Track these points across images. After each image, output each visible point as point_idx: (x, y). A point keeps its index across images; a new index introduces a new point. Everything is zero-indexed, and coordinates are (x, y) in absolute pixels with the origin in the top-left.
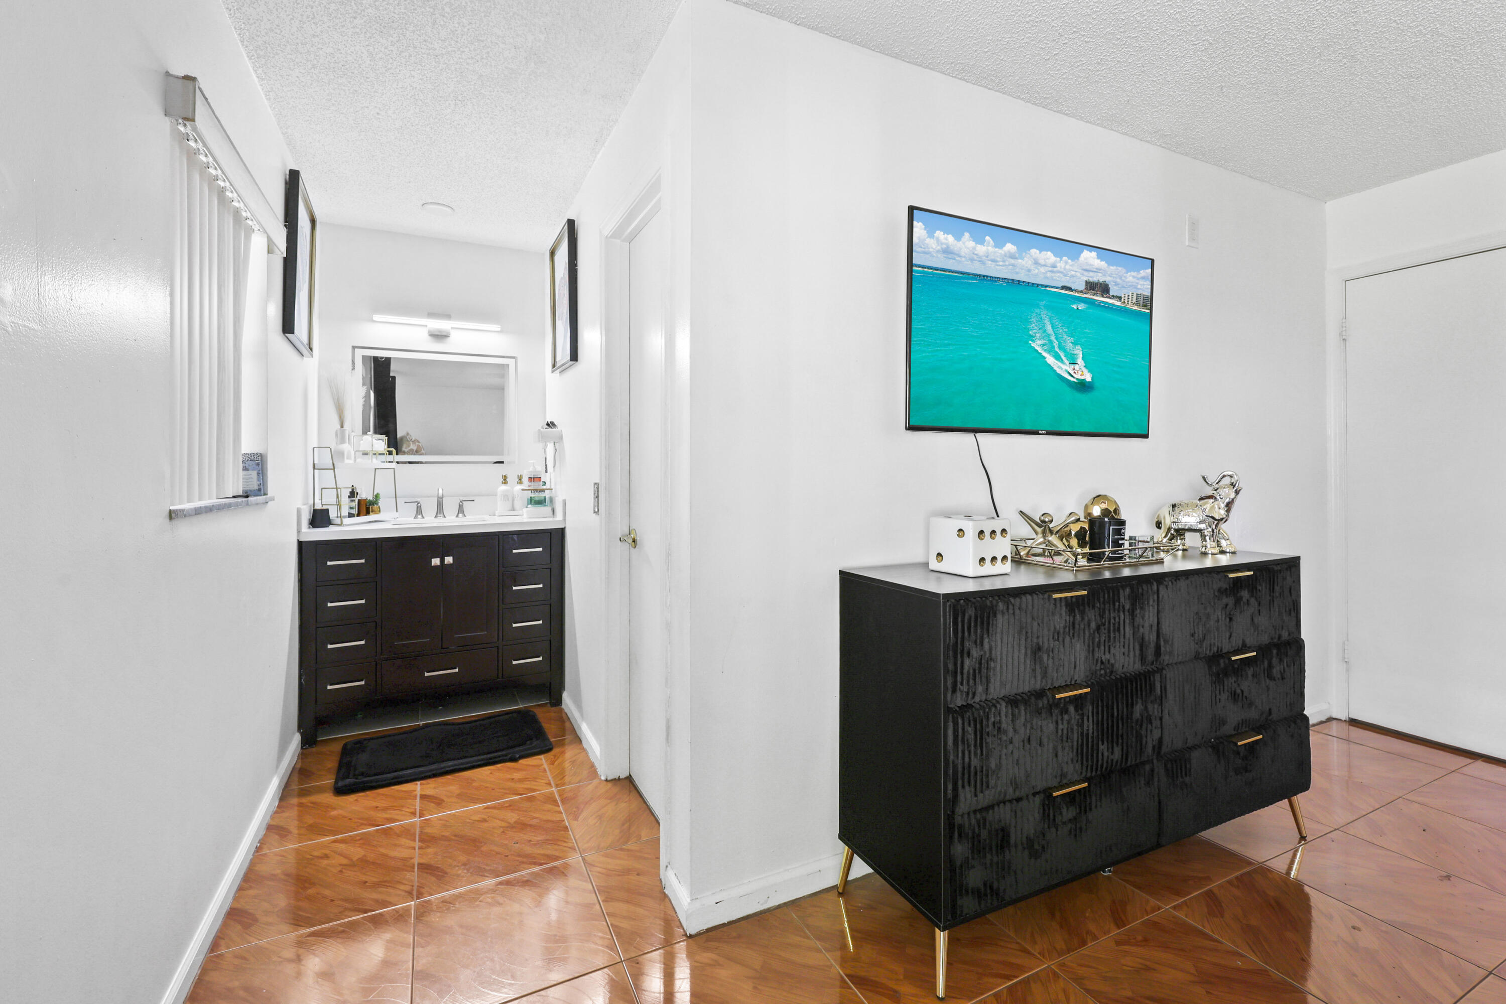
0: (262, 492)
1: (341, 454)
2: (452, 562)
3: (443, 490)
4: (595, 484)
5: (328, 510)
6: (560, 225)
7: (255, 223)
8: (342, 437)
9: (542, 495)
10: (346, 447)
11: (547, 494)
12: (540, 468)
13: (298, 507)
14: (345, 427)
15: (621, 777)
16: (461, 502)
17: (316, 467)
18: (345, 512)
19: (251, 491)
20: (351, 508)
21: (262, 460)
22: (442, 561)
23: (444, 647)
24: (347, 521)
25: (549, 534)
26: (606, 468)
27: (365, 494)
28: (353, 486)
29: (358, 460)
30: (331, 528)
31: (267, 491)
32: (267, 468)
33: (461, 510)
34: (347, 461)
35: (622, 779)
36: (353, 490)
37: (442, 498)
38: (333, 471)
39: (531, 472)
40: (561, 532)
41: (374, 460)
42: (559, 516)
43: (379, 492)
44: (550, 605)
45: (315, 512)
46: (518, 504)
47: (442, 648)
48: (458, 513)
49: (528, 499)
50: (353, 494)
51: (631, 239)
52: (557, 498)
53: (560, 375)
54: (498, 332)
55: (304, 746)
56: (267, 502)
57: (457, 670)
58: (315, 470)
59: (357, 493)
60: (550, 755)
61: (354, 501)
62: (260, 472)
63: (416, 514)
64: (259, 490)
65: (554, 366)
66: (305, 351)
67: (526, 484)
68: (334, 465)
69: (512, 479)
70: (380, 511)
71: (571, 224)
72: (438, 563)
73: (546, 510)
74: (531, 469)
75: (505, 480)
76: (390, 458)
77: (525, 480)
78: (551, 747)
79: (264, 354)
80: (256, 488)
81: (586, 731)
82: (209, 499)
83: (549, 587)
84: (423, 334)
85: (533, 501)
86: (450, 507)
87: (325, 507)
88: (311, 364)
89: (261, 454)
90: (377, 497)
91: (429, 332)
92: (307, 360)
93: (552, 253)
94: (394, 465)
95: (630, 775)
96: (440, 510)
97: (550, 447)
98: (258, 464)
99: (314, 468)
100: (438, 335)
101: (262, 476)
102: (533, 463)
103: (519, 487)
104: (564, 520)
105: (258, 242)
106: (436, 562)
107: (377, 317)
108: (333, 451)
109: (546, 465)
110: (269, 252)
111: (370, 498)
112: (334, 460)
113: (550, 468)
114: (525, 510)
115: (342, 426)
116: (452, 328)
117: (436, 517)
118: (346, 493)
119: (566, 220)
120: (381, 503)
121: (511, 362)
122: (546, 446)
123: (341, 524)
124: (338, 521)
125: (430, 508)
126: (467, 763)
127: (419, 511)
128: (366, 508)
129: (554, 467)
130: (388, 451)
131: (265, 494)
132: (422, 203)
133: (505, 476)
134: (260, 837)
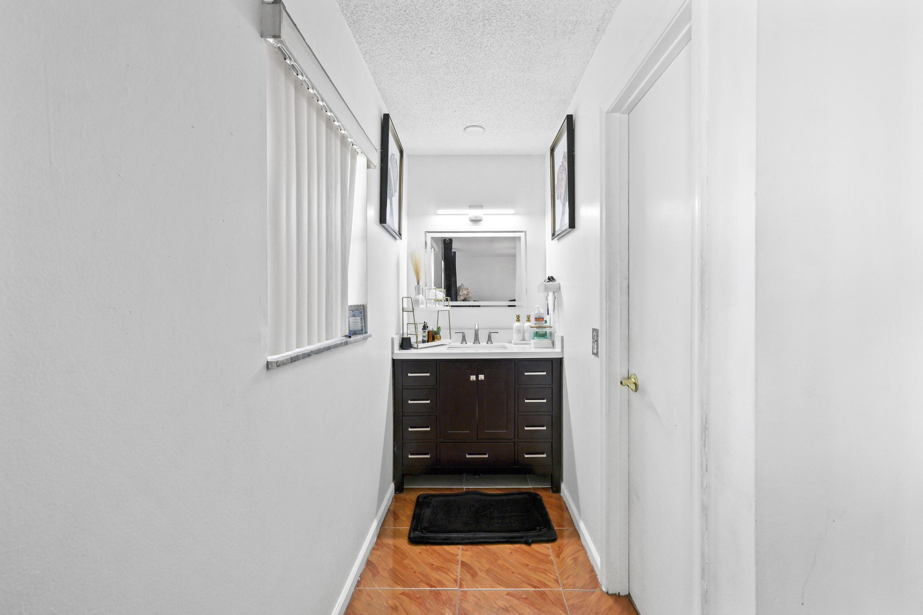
0: (364, 331)
1: (417, 301)
2: (484, 379)
3: (478, 325)
4: (594, 330)
5: (410, 338)
6: (562, 120)
7: (358, 147)
8: (418, 290)
9: (545, 330)
10: (421, 297)
11: (548, 330)
12: (543, 311)
13: (393, 336)
14: (420, 284)
15: (621, 594)
16: (490, 333)
17: (404, 310)
18: (420, 339)
19: (357, 330)
20: (424, 336)
21: (364, 309)
22: (477, 378)
23: (478, 438)
24: (421, 345)
25: (551, 362)
26: (606, 317)
27: (432, 327)
28: (425, 322)
29: (428, 305)
30: (412, 351)
31: (367, 330)
32: (367, 315)
33: (489, 339)
34: (421, 306)
35: (622, 596)
36: (425, 324)
37: (478, 330)
38: (413, 312)
39: (536, 314)
40: (560, 361)
41: (437, 305)
42: (558, 349)
43: (440, 326)
44: (552, 415)
45: (403, 339)
46: (527, 336)
47: (478, 439)
48: (488, 341)
49: (534, 333)
50: (425, 327)
51: (629, 111)
52: (555, 334)
53: (558, 242)
54: (513, 214)
55: (397, 491)
56: (367, 339)
57: (487, 456)
58: (404, 312)
59: (427, 327)
60: (555, 544)
61: (425, 332)
62: (363, 317)
63: (462, 341)
64: (362, 330)
65: (553, 235)
66: (397, 237)
67: (533, 323)
68: (413, 309)
69: (523, 318)
70: (440, 338)
71: (570, 119)
72: (475, 379)
73: (546, 342)
74: (537, 312)
75: (518, 319)
76: (446, 303)
77: (532, 319)
78: (555, 537)
79: (366, 237)
80: (360, 328)
81: (582, 527)
82: (319, 341)
83: (551, 401)
84: (466, 220)
85: (538, 335)
86: (483, 336)
87: (409, 336)
88: (401, 246)
89: (363, 305)
90: (439, 329)
91: (470, 218)
92: (399, 241)
93: (552, 150)
94: (448, 308)
95: (629, 594)
96: (476, 339)
97: (551, 294)
98: (361, 313)
99: (403, 311)
100: (475, 220)
101: (364, 320)
102: (538, 307)
103: (527, 324)
104: (562, 351)
105: (361, 161)
106: (473, 378)
107: (440, 212)
108: (413, 300)
109: (548, 309)
110: (368, 168)
111: (435, 329)
112: (413, 306)
113: (551, 311)
114: (532, 341)
115: (418, 284)
116: (484, 214)
117: (474, 343)
118: (420, 327)
119: (565, 116)
120: (441, 333)
121: (522, 235)
122: (548, 295)
123: (417, 348)
124: (415, 345)
125: (470, 336)
126: (494, 538)
127: (464, 339)
128: (432, 336)
129: (554, 310)
130: (446, 299)
131: (366, 333)
132: (464, 128)
133: (518, 316)
134: (361, 571)
